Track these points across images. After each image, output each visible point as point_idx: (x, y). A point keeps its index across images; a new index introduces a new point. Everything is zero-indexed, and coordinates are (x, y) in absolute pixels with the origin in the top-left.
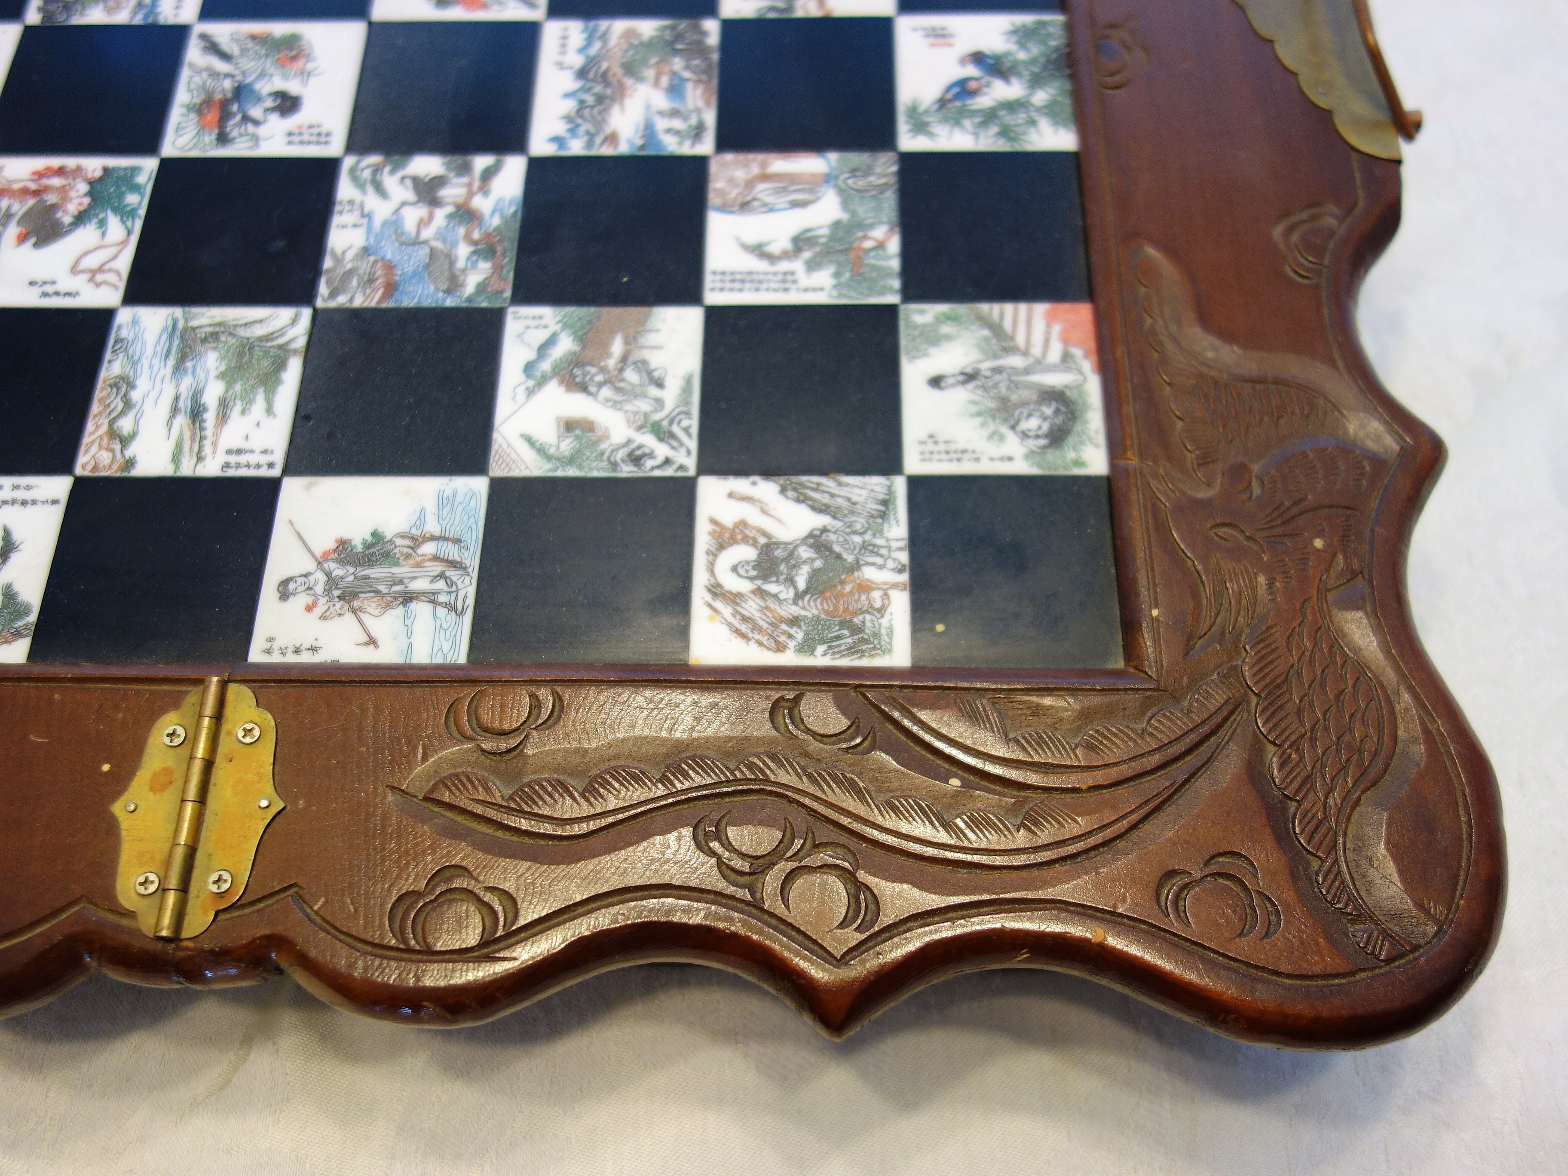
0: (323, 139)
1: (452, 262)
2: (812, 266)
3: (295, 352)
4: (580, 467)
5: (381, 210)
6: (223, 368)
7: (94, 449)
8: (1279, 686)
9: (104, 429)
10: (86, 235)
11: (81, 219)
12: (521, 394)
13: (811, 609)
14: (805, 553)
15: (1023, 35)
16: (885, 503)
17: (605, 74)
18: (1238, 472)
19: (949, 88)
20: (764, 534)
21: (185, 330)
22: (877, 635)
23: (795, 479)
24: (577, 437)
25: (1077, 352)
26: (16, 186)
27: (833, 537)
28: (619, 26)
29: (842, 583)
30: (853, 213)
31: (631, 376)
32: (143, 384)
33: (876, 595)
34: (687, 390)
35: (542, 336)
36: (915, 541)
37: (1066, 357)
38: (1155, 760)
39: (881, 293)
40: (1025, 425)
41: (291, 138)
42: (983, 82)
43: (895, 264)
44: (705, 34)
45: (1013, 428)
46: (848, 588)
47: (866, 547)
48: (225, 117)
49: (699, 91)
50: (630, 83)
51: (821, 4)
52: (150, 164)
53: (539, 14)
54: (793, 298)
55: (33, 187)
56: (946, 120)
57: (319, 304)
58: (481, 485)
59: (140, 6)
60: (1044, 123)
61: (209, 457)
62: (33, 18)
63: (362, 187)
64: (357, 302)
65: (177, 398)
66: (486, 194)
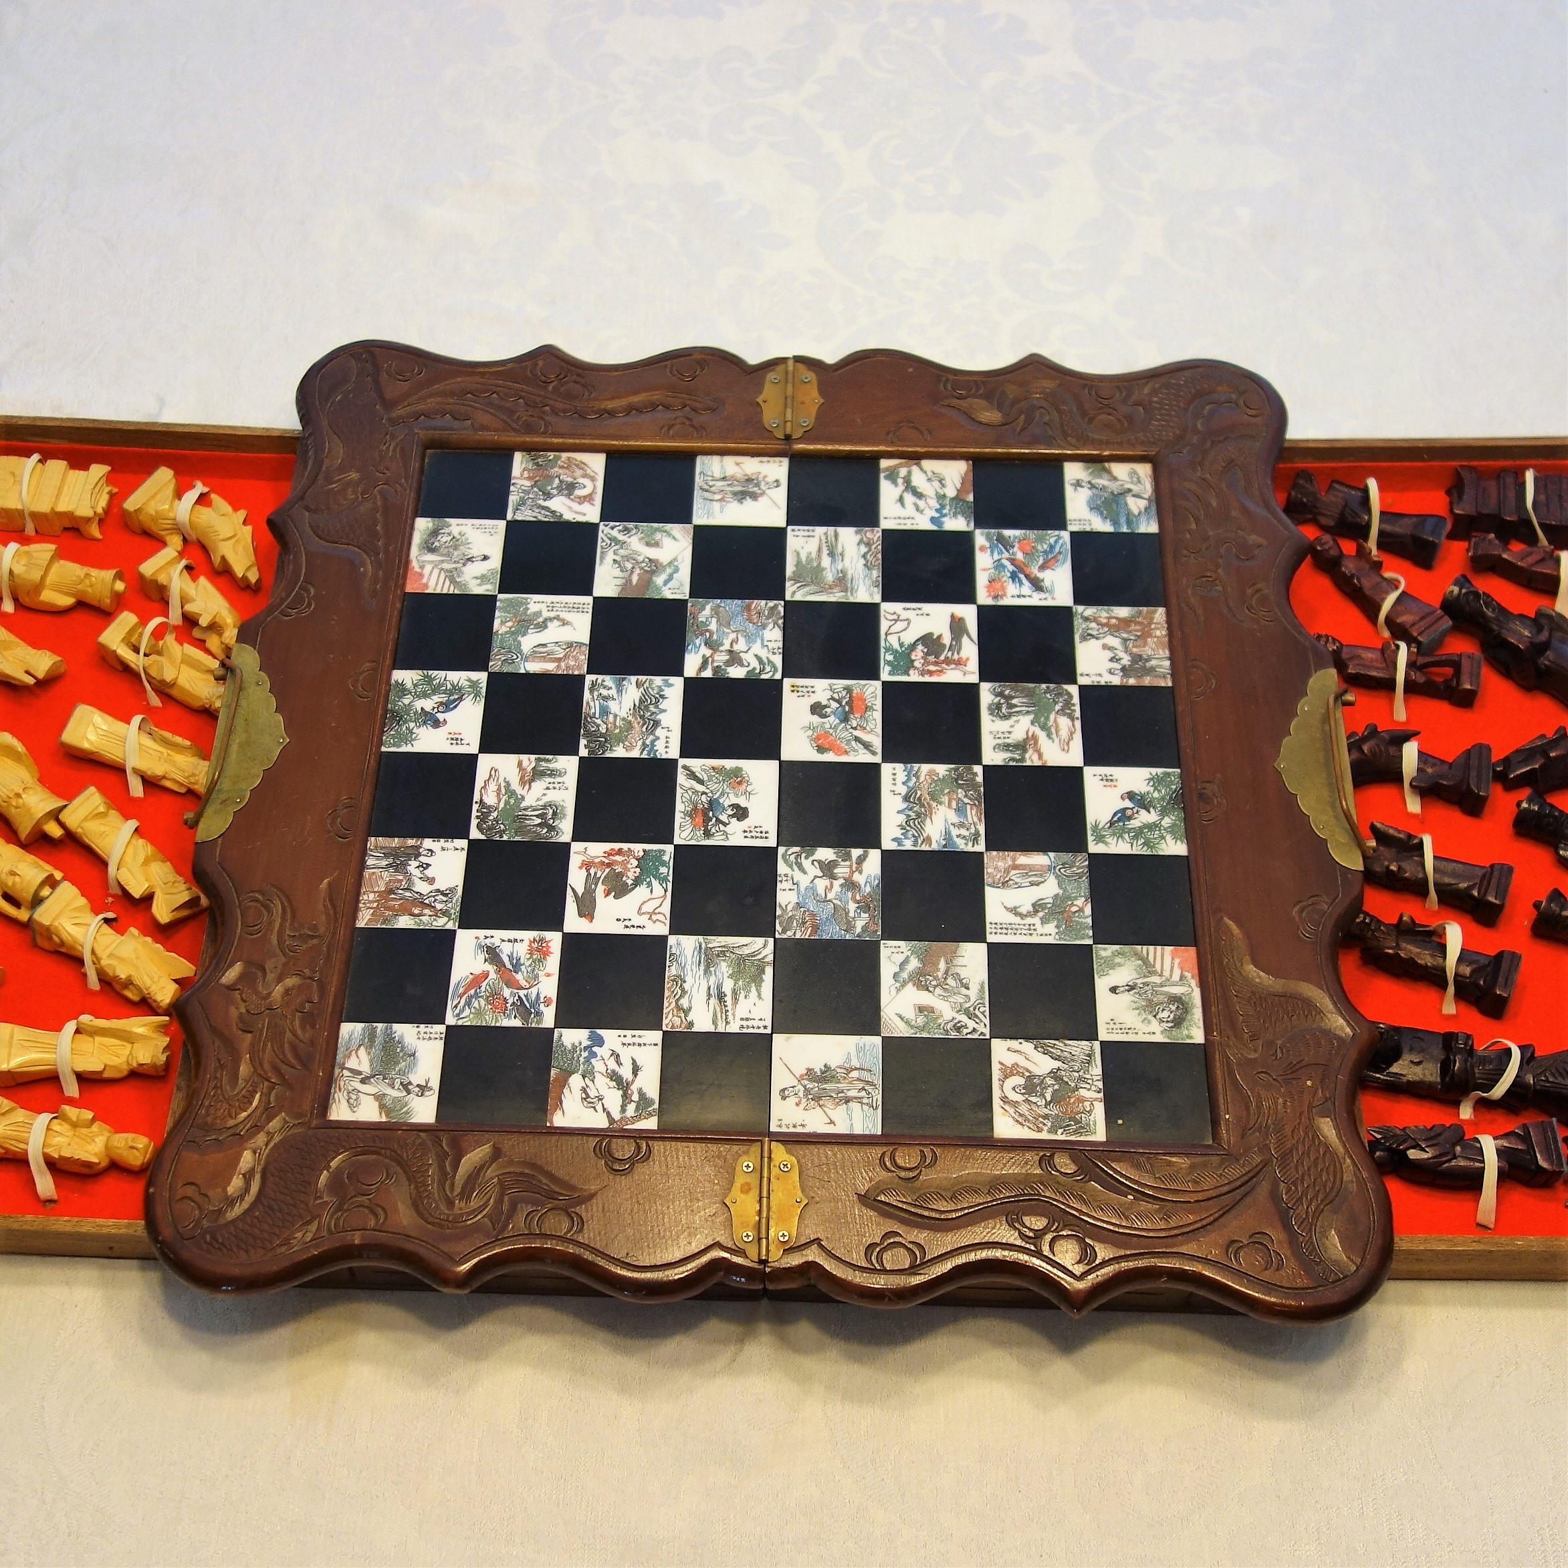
0: (764, 835)
1: (847, 914)
2: (1044, 921)
3: (768, 963)
4: (929, 1033)
5: (804, 882)
6: (730, 972)
7: (670, 1016)
8: (1287, 1154)
9: (674, 1004)
10: (641, 892)
11: (637, 882)
12: (894, 991)
13: (1054, 1111)
14: (1049, 1081)
15: (1156, 782)
16: (1089, 1055)
17: (919, 799)
18: (1270, 1044)
19: (1115, 814)
20: (1028, 1070)
21: (707, 948)
22: (1088, 1125)
23: (1041, 1041)
24: (925, 1015)
25: (1188, 975)
26: (597, 860)
27: (1063, 1073)
28: (925, 768)
29: (1069, 1097)
30: (1065, 890)
31: (950, 981)
32: (689, 979)
33: (1087, 1104)
34: (982, 990)
35: (901, 958)
36: (1105, 1075)
37: (1182, 977)
38: (1226, 1189)
39: (1083, 938)
41: (746, 834)
42: (1135, 810)
43: (1089, 921)
44: (976, 774)
45: (1155, 1016)
46: (1072, 1100)
47: (1080, 1078)
48: (707, 820)
49: (974, 812)
50: (934, 804)
51: (1040, 756)
52: (669, 849)
53: (877, 759)
54: (1035, 939)
55: (607, 861)
56: (1114, 834)
57: (777, 936)
58: (877, 1040)
59: (644, 745)
60: (1169, 837)
61: (732, 1022)
62: (583, 752)
63: (791, 867)
64: (798, 936)
65: (709, 988)
66: (861, 873)
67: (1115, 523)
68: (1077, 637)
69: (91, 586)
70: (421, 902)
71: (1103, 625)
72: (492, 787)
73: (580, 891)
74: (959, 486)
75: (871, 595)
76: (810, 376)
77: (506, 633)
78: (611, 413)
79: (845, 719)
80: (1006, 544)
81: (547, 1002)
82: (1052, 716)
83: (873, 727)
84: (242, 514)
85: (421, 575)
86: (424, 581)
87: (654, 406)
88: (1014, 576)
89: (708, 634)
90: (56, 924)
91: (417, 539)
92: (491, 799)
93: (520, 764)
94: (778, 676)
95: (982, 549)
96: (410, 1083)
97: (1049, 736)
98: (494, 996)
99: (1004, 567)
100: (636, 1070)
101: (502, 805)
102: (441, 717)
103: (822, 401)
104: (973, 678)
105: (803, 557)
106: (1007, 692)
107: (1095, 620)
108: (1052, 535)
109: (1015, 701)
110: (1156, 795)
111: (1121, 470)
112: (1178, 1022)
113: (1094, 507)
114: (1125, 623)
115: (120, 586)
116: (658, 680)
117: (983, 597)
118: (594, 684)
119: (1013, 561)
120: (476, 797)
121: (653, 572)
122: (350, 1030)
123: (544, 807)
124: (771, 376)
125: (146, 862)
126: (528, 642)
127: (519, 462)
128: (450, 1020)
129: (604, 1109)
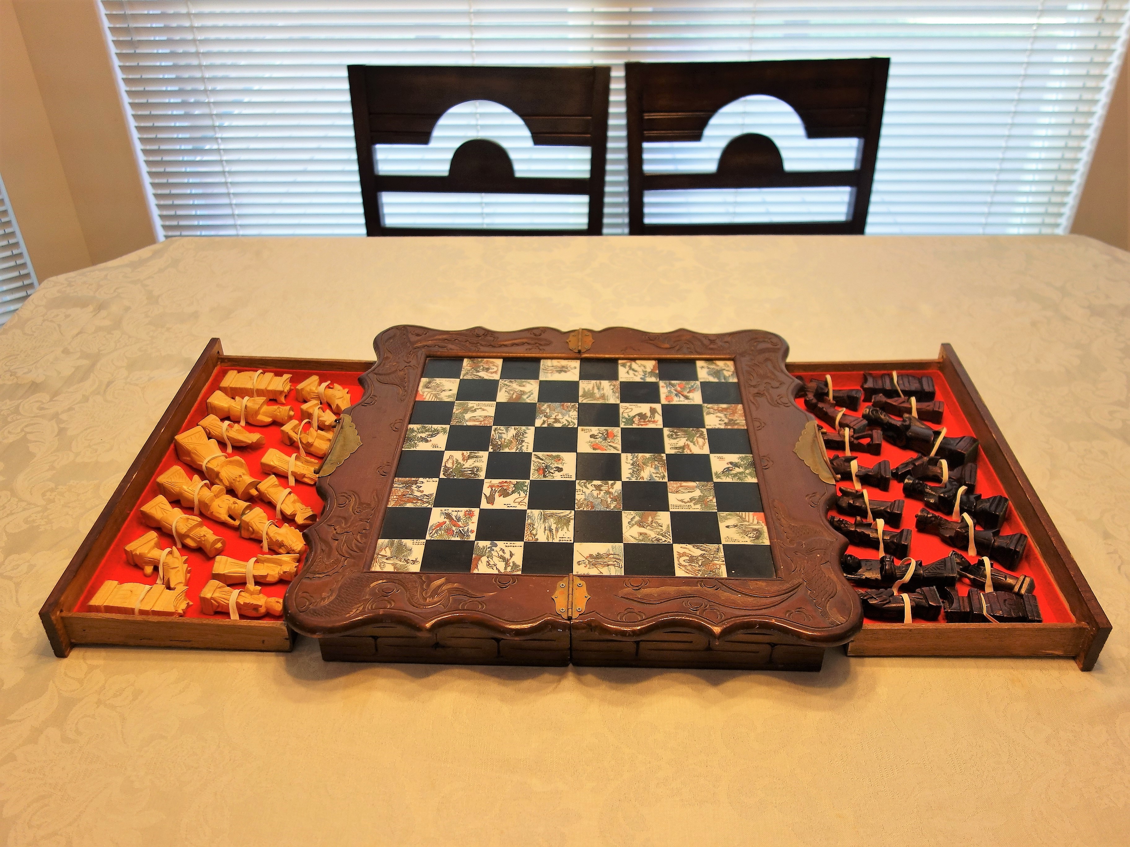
0: (570, 477)
1: (607, 502)
2: (695, 504)
3: (572, 519)
4: (645, 542)
5: (588, 492)
6: (555, 522)
7: (528, 536)
9: (529, 533)
10: (516, 495)
11: (513, 492)
12: (628, 528)
13: (703, 567)
14: (700, 558)
15: (742, 459)
16: (718, 549)
17: (638, 465)
19: (725, 469)
20: (690, 555)
21: (544, 514)
22: (719, 572)
23: (696, 544)
24: (643, 536)
25: (761, 522)
26: (495, 485)
27: (706, 555)
28: (640, 455)
29: (709, 564)
30: (704, 494)
31: (654, 524)
32: (536, 524)
33: (718, 566)
34: (668, 527)
35: (632, 517)
36: (725, 556)
37: (758, 523)
38: (784, 592)
39: (713, 510)
40: (749, 535)
41: (562, 476)
42: (733, 468)
43: (715, 504)
44: (662, 457)
45: (747, 536)
46: (711, 565)
47: (714, 557)
48: (544, 472)
49: (662, 469)
50: (645, 466)
51: (691, 451)
52: (528, 481)
53: (620, 452)
54: (691, 510)
55: (500, 485)
56: (725, 476)
57: (576, 510)
58: (622, 545)
59: (517, 448)
60: (749, 477)
61: (555, 538)
62: (491, 450)
63: (582, 487)
64: (585, 509)
65: (545, 527)
66: (613, 489)
67: (719, 378)
68: (705, 414)
69: (280, 412)
70: (417, 498)
71: (715, 410)
72: (450, 461)
73: (488, 495)
74: (652, 368)
75: (616, 401)
76: (589, 333)
77: (458, 413)
78: (506, 346)
79: (605, 439)
80: (673, 385)
81: (472, 532)
82: (695, 438)
83: (617, 442)
84: (347, 390)
85: (423, 395)
86: (424, 397)
87: (523, 344)
88: (676, 395)
89: (545, 413)
90: (252, 521)
91: (421, 384)
92: (449, 465)
93: (463, 454)
94: (576, 426)
95: (662, 387)
96: (409, 560)
97: (694, 444)
98: (448, 531)
99: (672, 392)
100: (512, 555)
101: (454, 467)
102: (429, 439)
103: (593, 341)
104: (661, 427)
105: (586, 390)
106: (675, 431)
107: (712, 408)
108: (692, 383)
109: (678, 434)
110: (742, 463)
111: (721, 364)
112: (757, 538)
113: (709, 374)
114: (725, 409)
115: (292, 413)
116: (524, 428)
117: (664, 401)
118: (495, 429)
119: (676, 390)
120: (443, 464)
121: (522, 394)
122: (382, 542)
123: (473, 468)
124: (573, 334)
125: (294, 502)
126: (467, 416)
127: (466, 362)
128: (428, 537)
129: (497, 569)
